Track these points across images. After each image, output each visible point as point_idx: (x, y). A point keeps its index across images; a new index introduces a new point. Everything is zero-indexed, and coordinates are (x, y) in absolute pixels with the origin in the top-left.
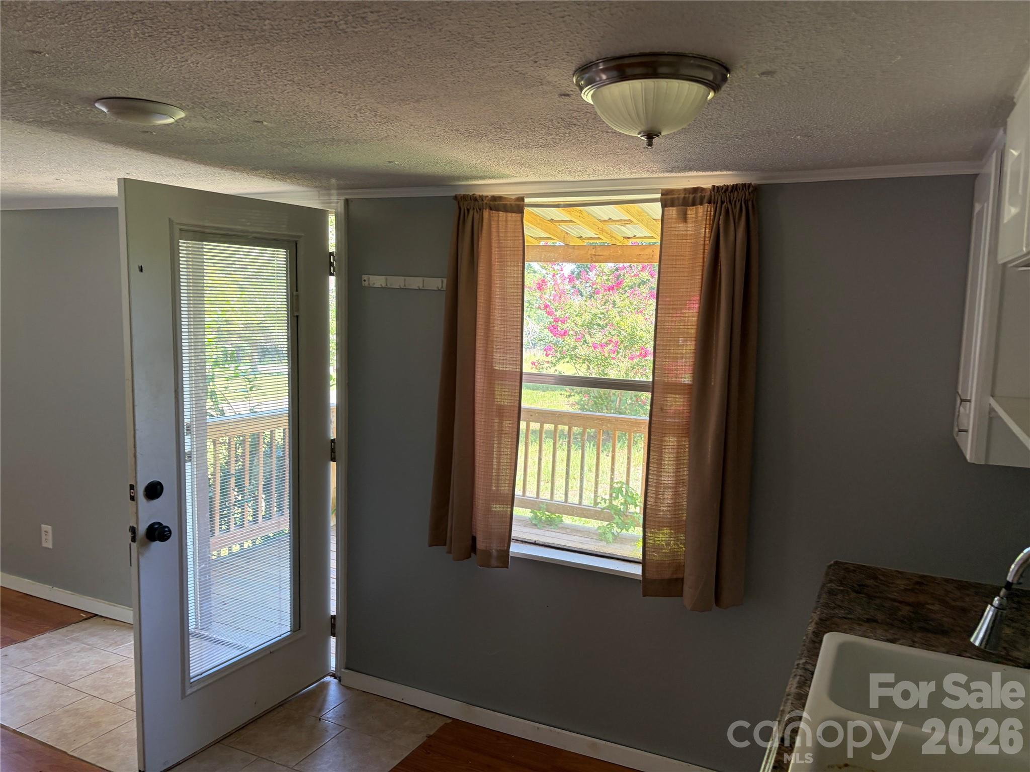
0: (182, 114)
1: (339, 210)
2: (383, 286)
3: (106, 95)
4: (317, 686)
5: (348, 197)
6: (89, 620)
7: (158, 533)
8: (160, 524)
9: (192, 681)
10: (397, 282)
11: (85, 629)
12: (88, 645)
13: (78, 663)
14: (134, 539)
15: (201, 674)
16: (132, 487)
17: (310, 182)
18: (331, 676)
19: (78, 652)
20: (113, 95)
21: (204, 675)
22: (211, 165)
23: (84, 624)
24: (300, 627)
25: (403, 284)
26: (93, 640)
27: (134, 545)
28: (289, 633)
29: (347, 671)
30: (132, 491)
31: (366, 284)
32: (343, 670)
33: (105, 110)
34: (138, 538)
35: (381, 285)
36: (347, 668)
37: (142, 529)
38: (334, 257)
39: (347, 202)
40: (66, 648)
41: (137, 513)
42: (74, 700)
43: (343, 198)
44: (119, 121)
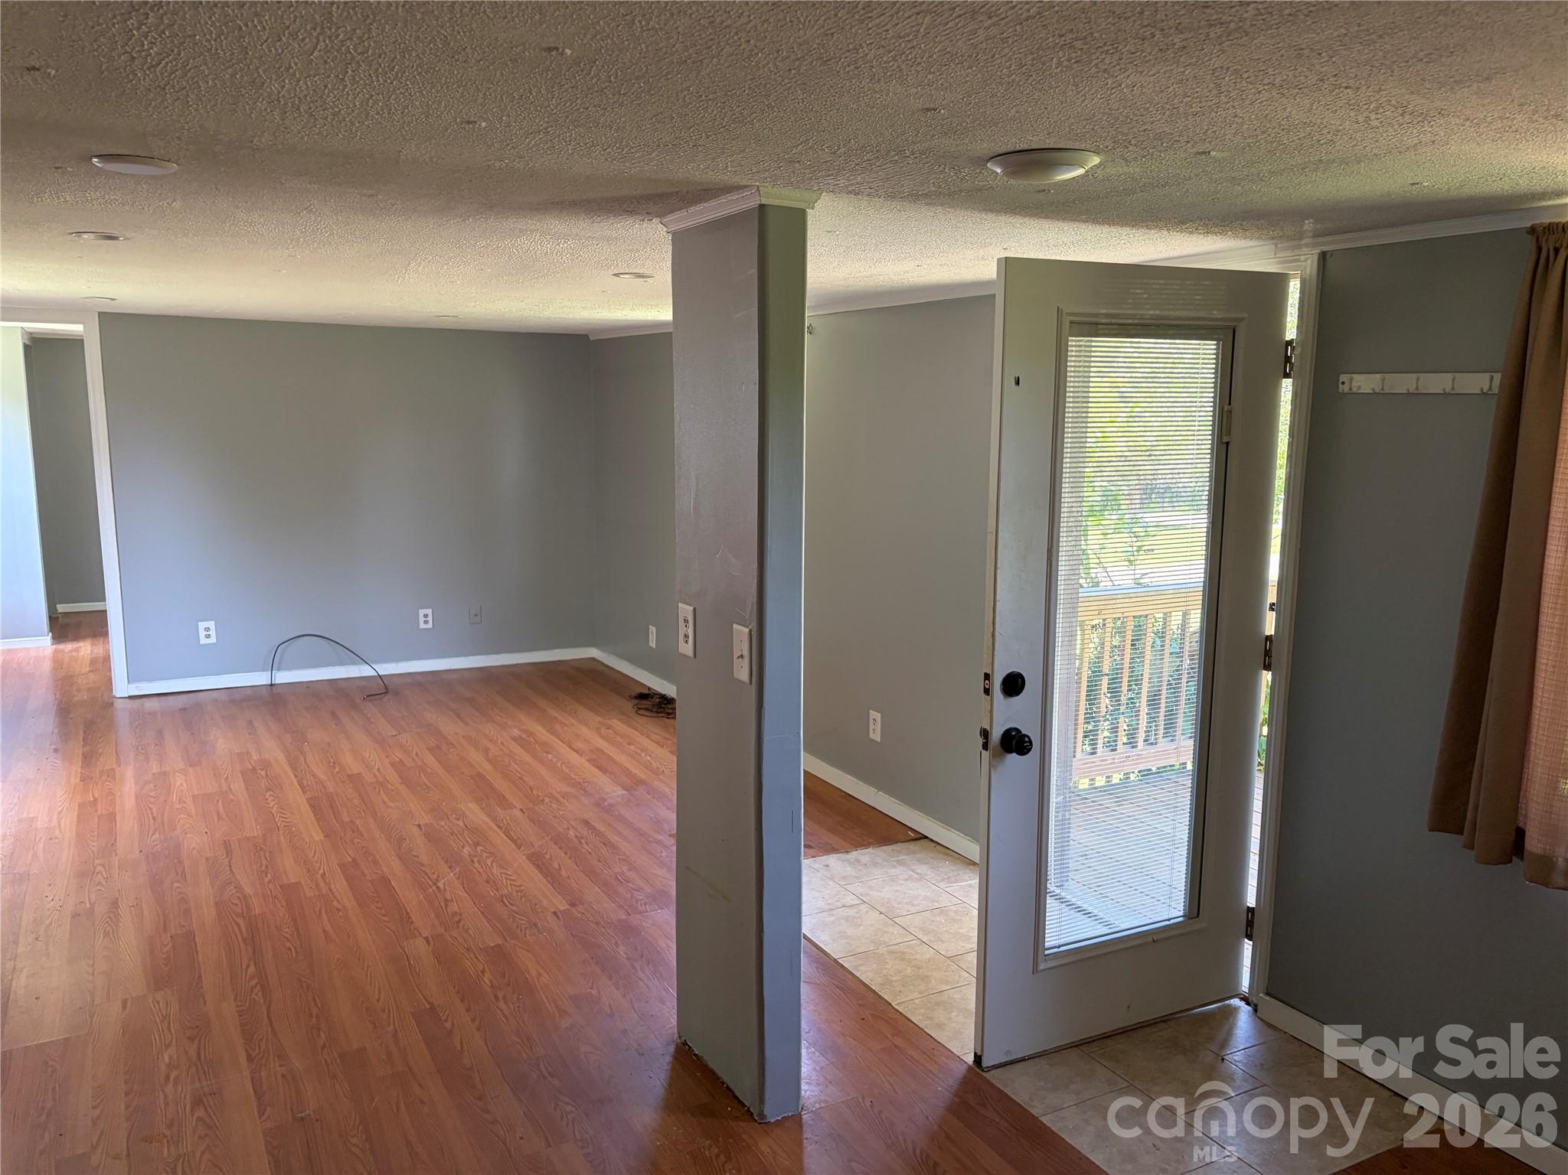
0: (1096, 160)
1: (1308, 271)
2: (1377, 391)
3: (1003, 150)
4: (1219, 1008)
5: (1325, 248)
6: (918, 842)
7: (1015, 742)
8: (1018, 731)
9: (1047, 952)
10: (1403, 383)
11: (914, 853)
12: (917, 874)
13: (905, 893)
14: (985, 746)
15: (1059, 947)
16: (987, 676)
17: (1265, 232)
18: (1242, 999)
19: (906, 880)
20: (1012, 149)
21: (1062, 949)
22: (1118, 224)
23: (912, 846)
24: (1198, 914)
25: (1414, 387)
26: (923, 869)
27: (986, 754)
28: (1181, 919)
29: (1267, 998)
30: (987, 682)
31: (1346, 388)
32: (1261, 995)
33: (999, 170)
34: (990, 746)
35: (1373, 390)
36: (1268, 994)
37: (996, 735)
38: (1293, 349)
39: (1323, 256)
40: (892, 871)
41: (991, 712)
42: (901, 941)
43: (1317, 251)
44: (1012, 181)
